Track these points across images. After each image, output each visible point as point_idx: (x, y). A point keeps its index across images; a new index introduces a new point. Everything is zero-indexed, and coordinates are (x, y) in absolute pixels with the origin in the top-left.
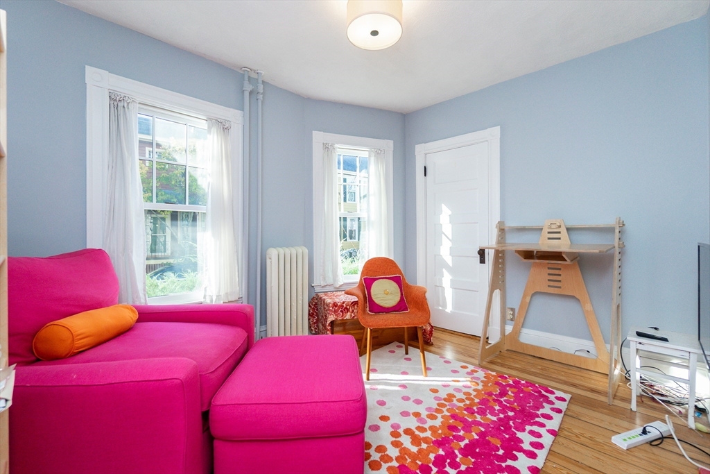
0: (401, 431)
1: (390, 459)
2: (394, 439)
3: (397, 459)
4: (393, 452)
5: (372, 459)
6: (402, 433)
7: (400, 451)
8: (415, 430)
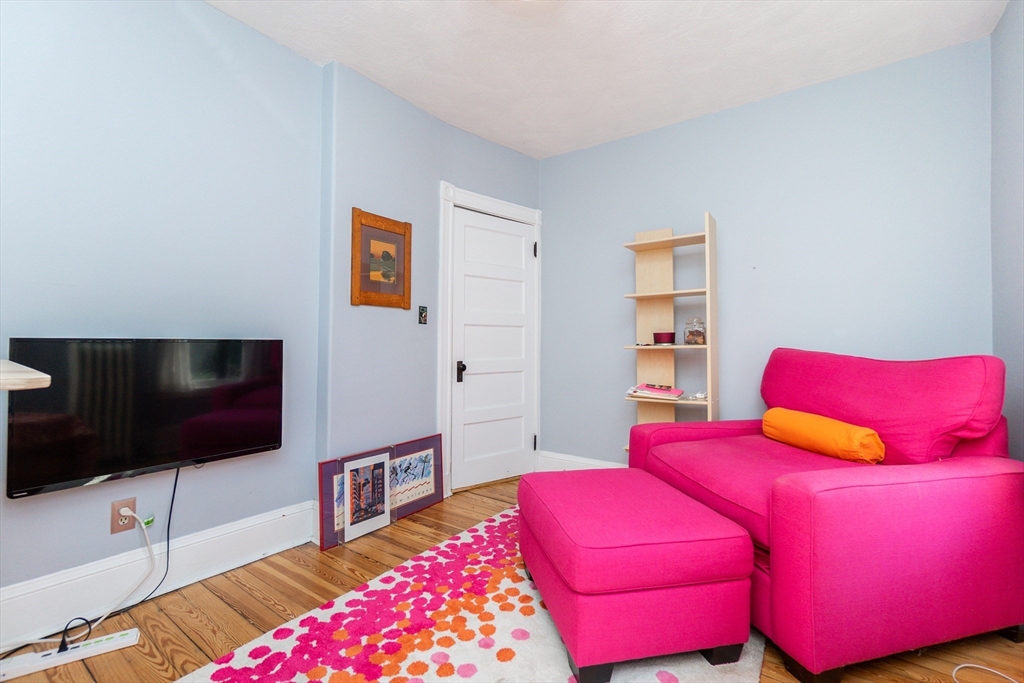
0: (479, 636)
1: (495, 598)
2: (490, 623)
3: (487, 600)
4: (491, 606)
5: (517, 597)
6: (477, 632)
7: (483, 608)
8: (456, 640)
